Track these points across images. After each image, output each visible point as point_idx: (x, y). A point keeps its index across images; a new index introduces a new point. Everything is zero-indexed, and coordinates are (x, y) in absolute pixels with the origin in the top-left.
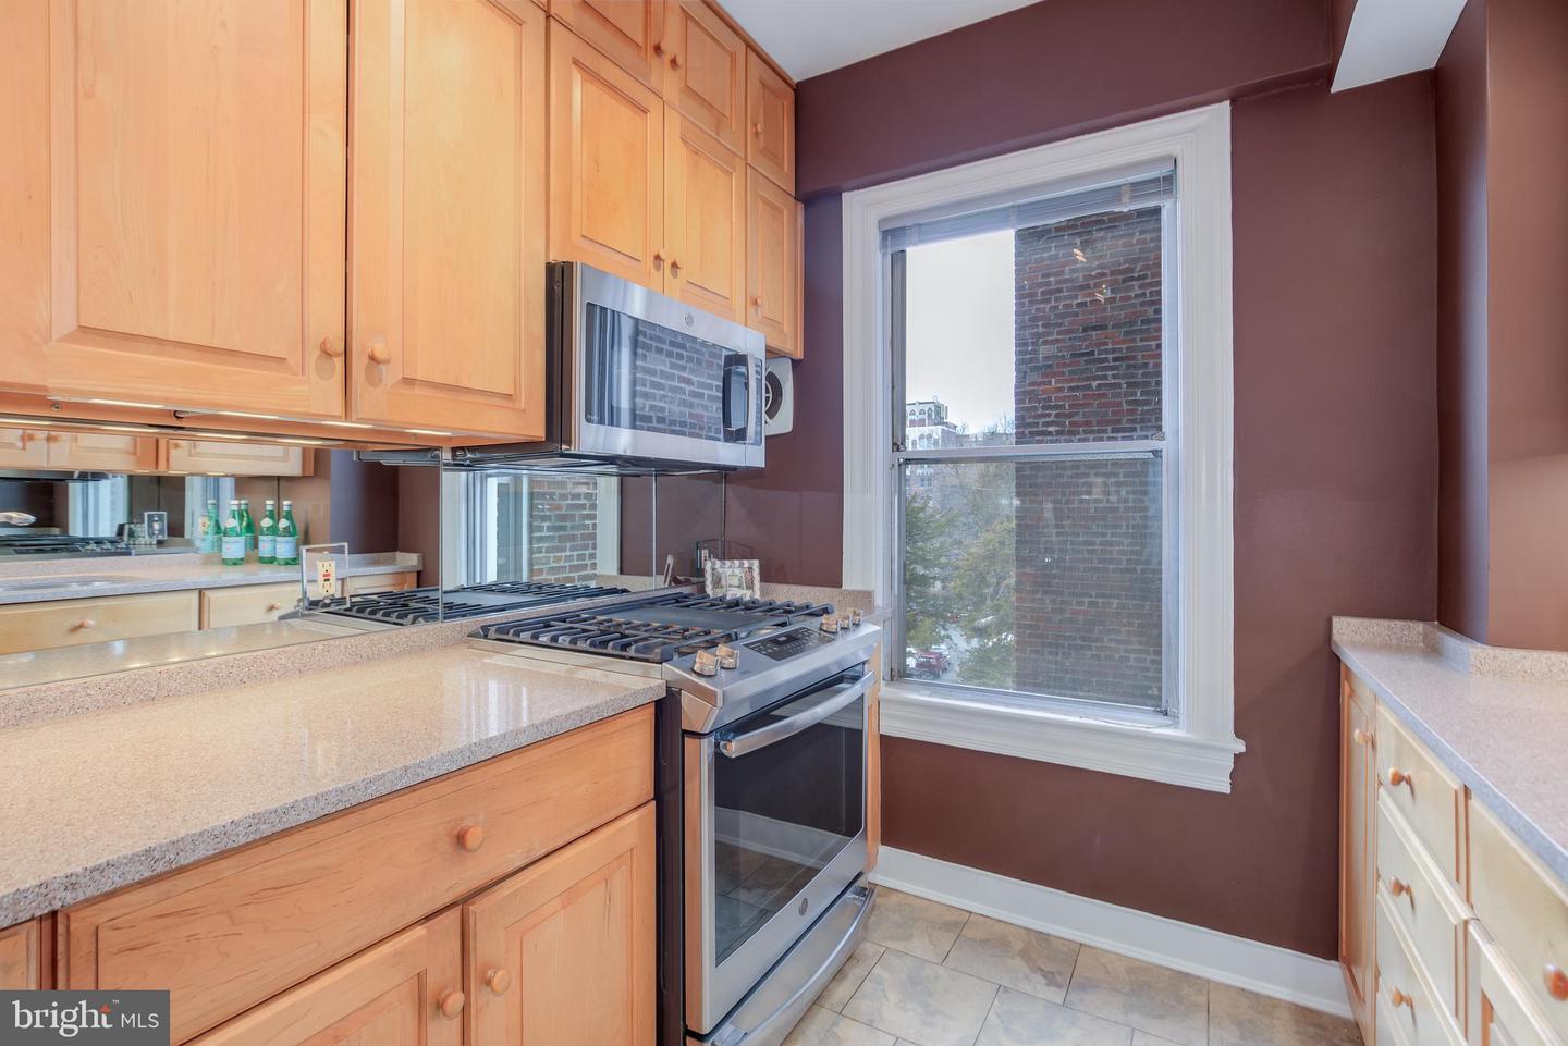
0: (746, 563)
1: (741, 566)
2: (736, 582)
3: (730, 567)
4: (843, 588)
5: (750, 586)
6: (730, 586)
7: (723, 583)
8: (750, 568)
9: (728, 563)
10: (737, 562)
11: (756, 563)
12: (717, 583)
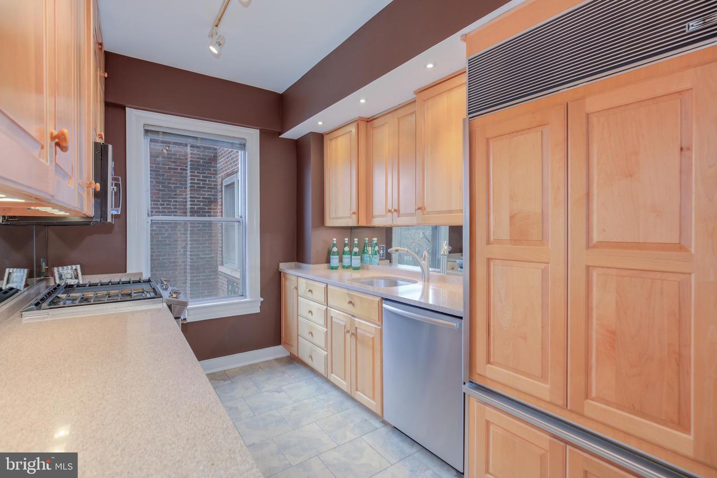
0: (74, 267)
1: (72, 269)
2: (69, 276)
3: (67, 269)
4: (127, 272)
5: (77, 277)
6: (67, 278)
7: (63, 277)
8: (76, 269)
9: (65, 267)
10: (69, 267)
11: (78, 267)
12: (61, 278)
